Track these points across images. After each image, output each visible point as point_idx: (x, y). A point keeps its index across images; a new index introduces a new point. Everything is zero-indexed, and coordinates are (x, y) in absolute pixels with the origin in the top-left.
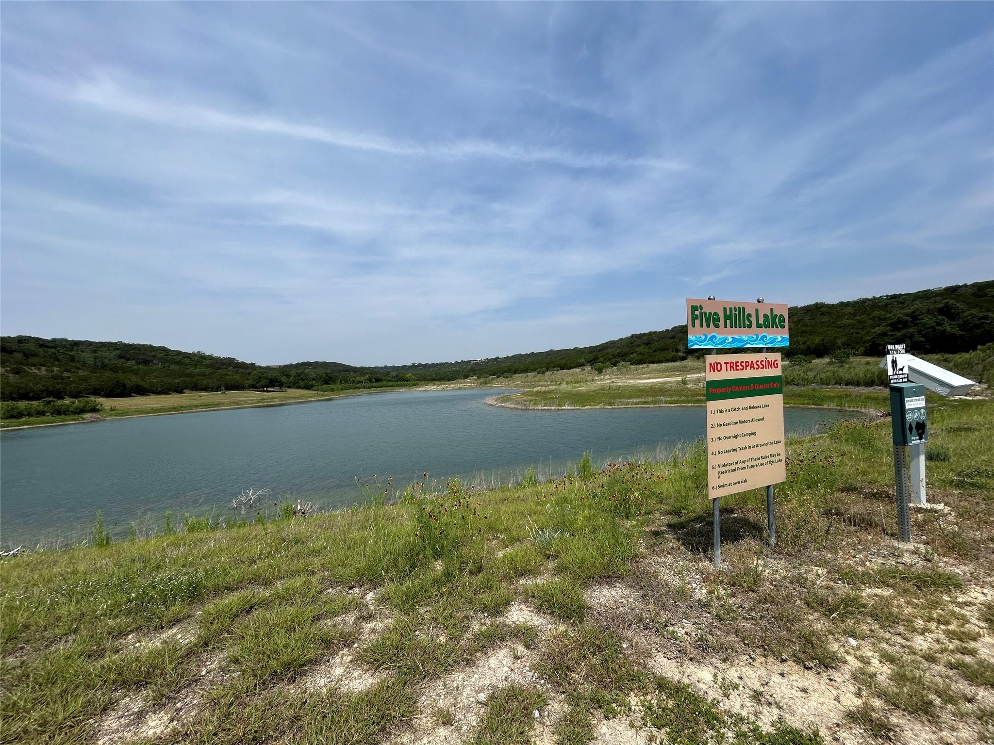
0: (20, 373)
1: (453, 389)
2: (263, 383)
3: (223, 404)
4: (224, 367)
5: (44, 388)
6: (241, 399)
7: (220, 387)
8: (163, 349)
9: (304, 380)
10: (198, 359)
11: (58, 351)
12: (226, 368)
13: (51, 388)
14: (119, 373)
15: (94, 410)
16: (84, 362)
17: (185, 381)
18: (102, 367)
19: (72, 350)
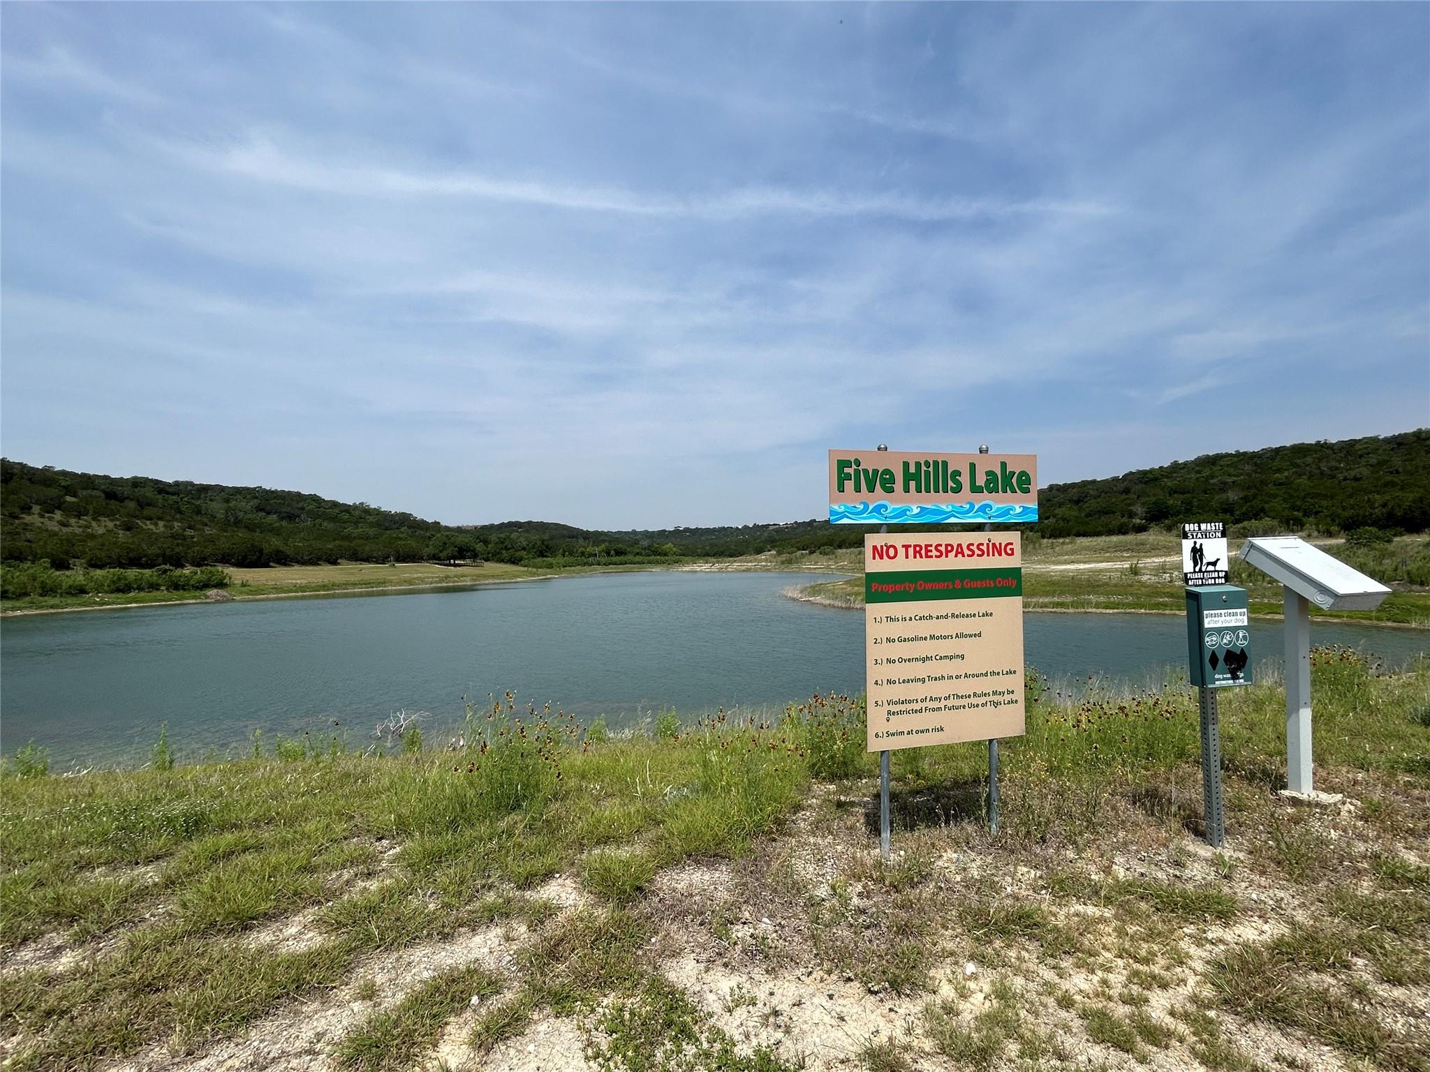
0: (132, 529)
1: (737, 571)
2: (449, 551)
3: (391, 582)
4: (395, 526)
5: (159, 551)
6: (415, 576)
7: (389, 557)
8: (315, 499)
9: (509, 549)
10: (360, 514)
11: (182, 499)
12: (398, 528)
13: (168, 552)
14: (255, 531)
15: (221, 585)
16: (212, 516)
17: (340, 546)
18: (235, 523)
19: (199, 498)
